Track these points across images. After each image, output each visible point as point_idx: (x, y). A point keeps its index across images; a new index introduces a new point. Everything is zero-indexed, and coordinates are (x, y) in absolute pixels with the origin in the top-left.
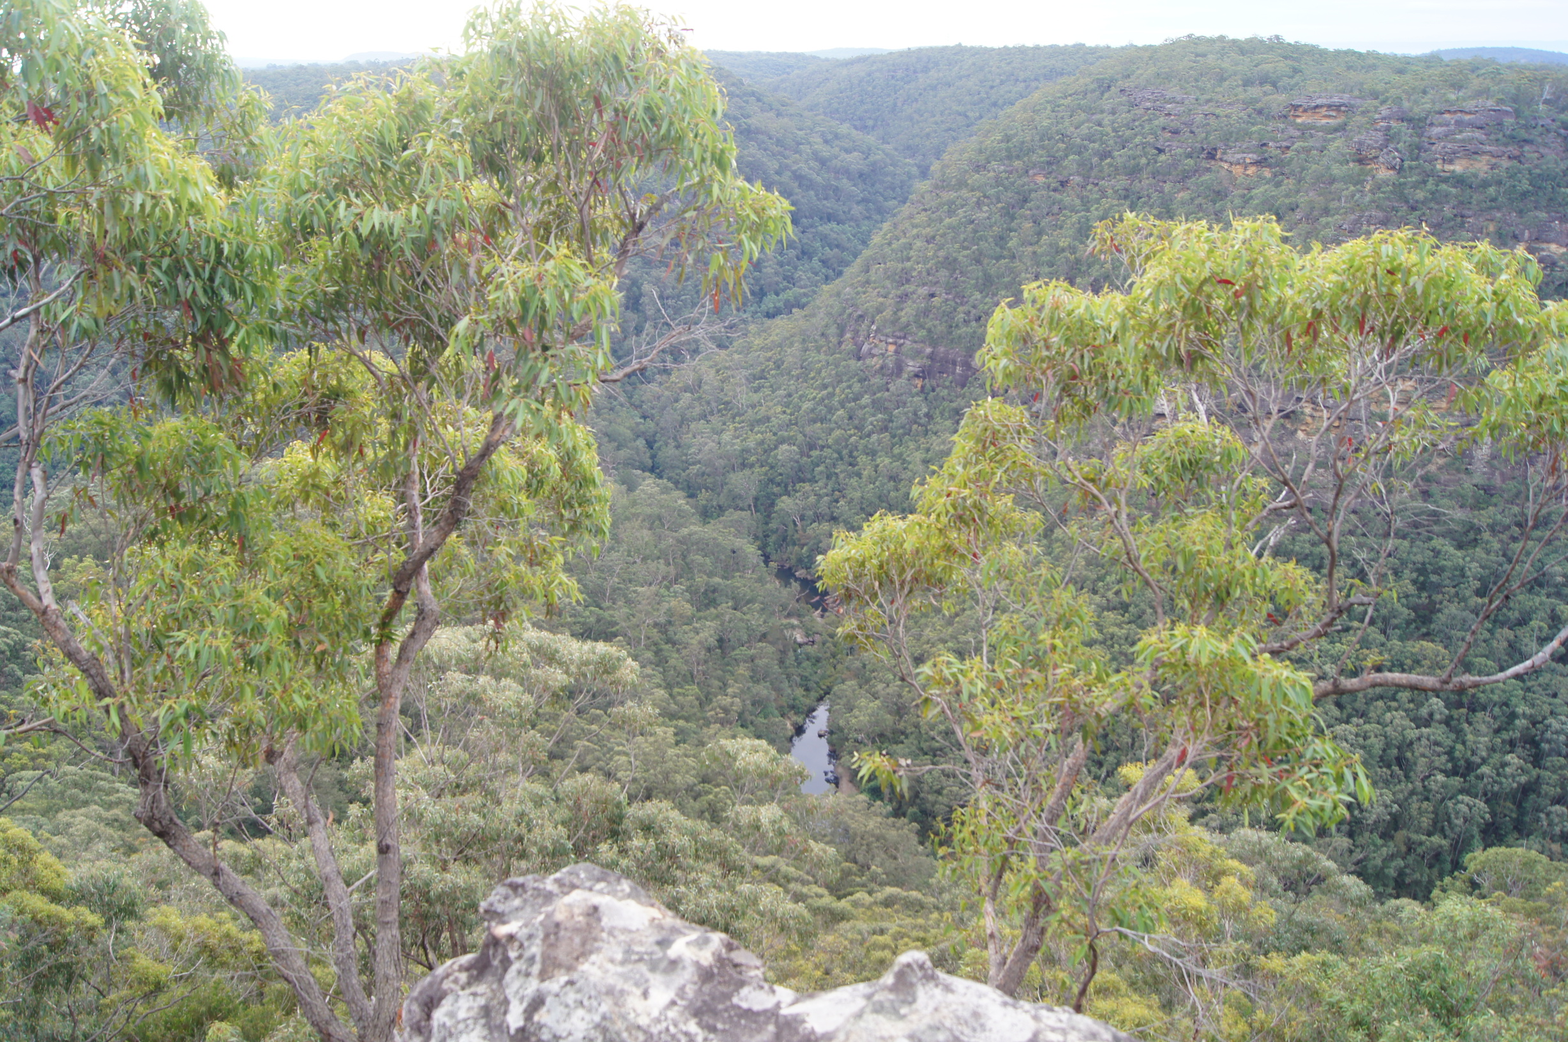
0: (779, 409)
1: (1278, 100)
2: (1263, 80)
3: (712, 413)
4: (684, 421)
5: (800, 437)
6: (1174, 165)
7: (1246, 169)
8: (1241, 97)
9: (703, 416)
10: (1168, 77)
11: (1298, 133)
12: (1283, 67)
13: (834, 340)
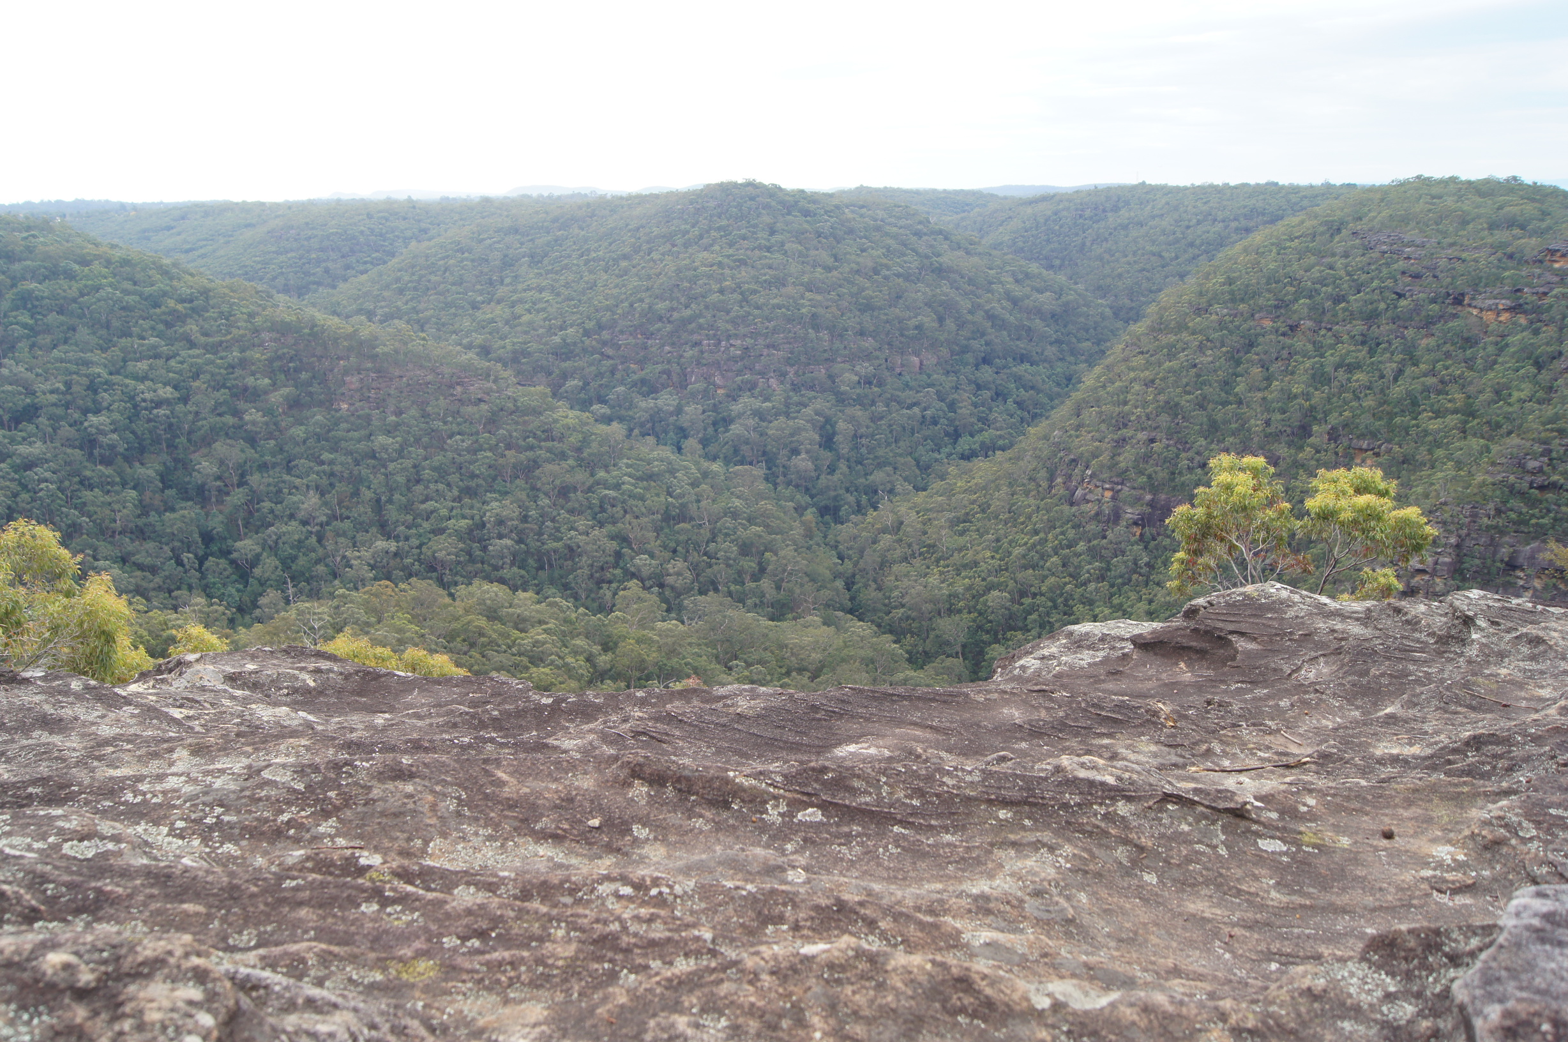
0: (988, 554)
1: (1530, 245)
2: (1511, 223)
3: (913, 556)
4: (884, 564)
5: (1011, 584)
6: (1417, 309)
7: (1498, 315)
8: (1489, 240)
9: (905, 559)
10: (1405, 220)
11: (1556, 279)
12: (1530, 209)
13: (1044, 484)
